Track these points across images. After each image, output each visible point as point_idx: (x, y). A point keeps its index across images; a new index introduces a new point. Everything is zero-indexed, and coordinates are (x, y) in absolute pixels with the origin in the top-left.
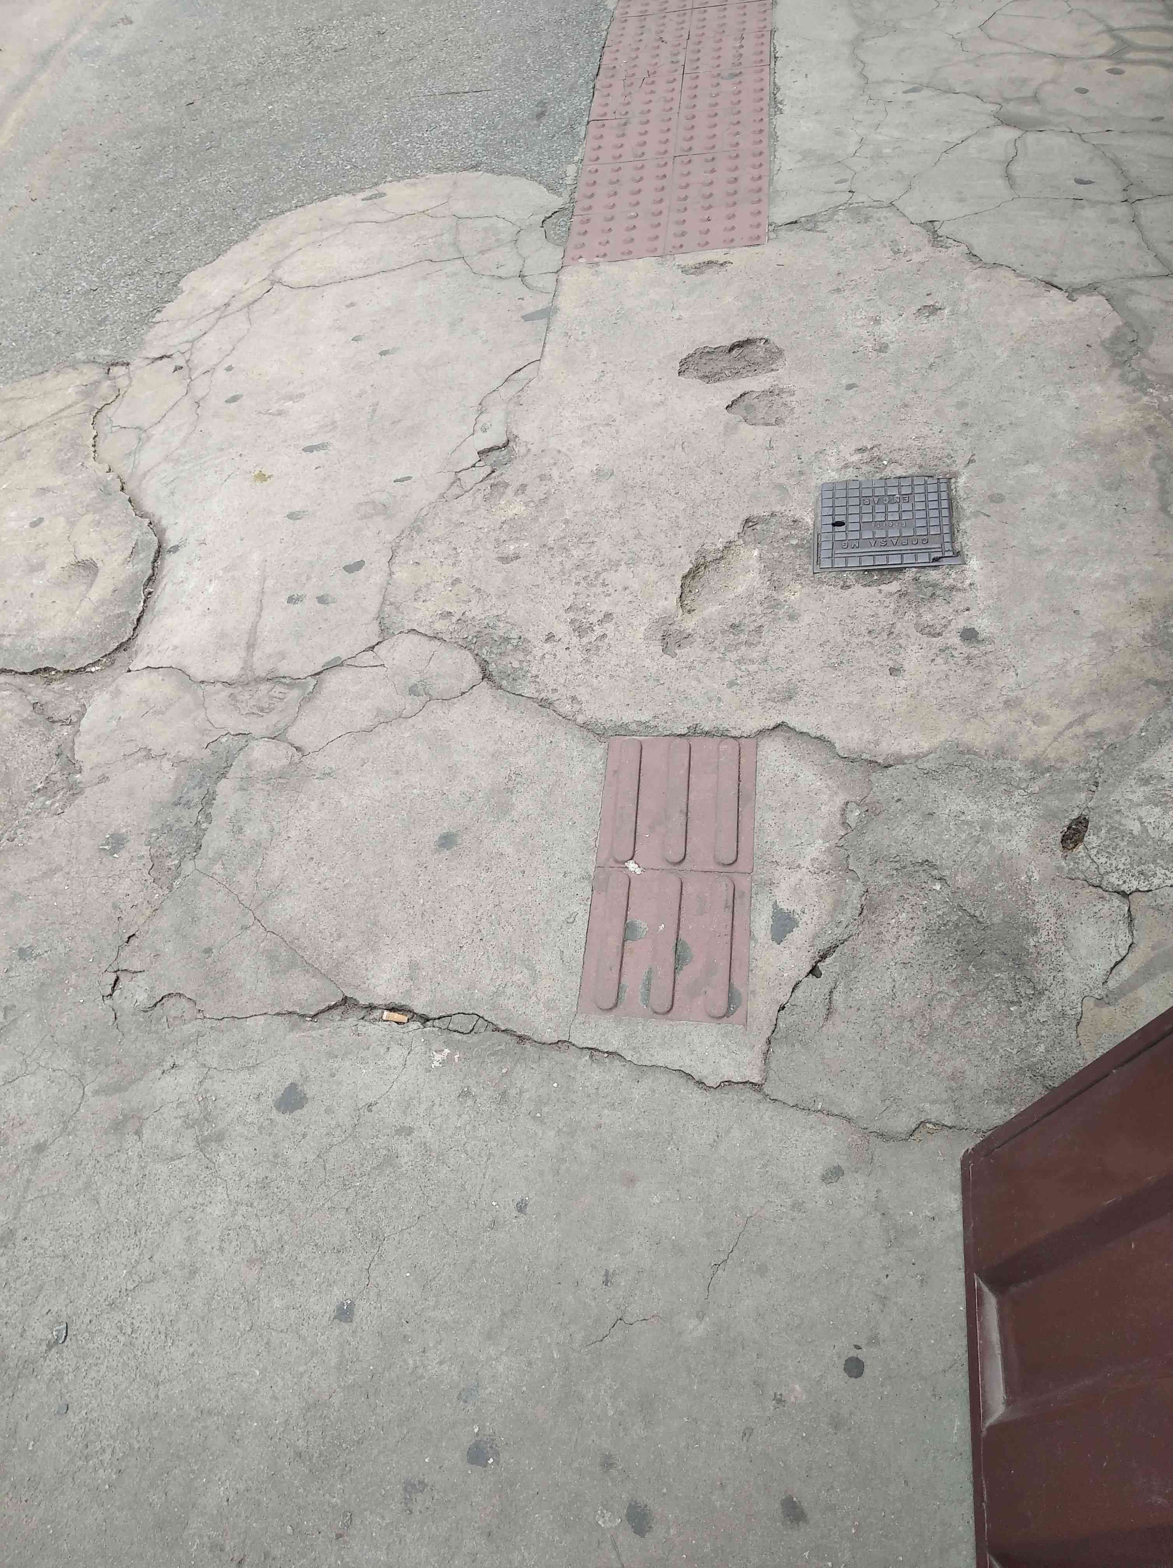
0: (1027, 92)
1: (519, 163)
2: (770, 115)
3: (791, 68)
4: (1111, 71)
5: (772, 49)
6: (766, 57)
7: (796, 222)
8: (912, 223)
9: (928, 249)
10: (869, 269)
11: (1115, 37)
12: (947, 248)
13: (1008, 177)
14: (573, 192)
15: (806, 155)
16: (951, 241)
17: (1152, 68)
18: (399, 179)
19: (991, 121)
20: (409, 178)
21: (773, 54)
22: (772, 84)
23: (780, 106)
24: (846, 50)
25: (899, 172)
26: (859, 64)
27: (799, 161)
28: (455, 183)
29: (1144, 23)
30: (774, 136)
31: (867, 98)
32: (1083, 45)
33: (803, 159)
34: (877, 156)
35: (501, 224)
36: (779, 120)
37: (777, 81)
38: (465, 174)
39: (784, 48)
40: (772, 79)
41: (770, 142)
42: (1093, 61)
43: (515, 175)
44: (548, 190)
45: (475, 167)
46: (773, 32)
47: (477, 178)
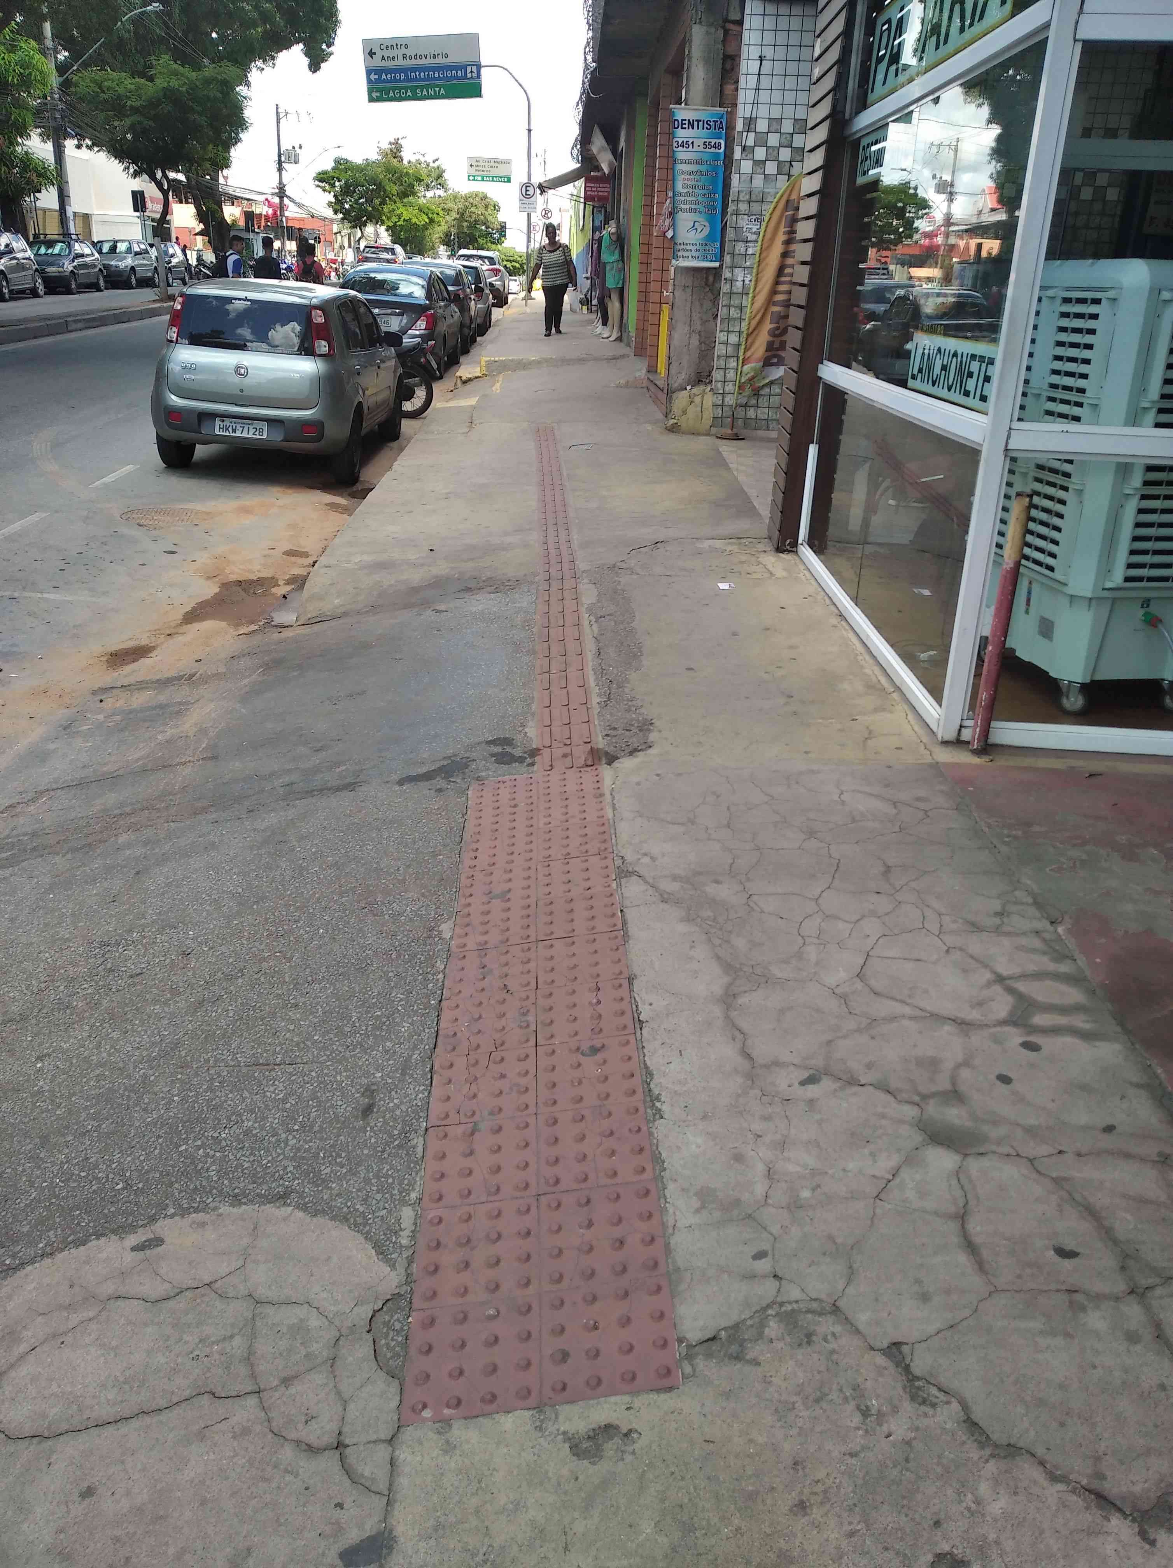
0: (944, 1083)
1: (339, 1195)
2: (648, 1122)
3: (660, 1042)
4: (1026, 1045)
5: (634, 1006)
6: (627, 1019)
7: (713, 1338)
8: (872, 1349)
9: (907, 1406)
10: (835, 1454)
11: (1010, 990)
12: (934, 1406)
13: (970, 1247)
14: (410, 1261)
15: (705, 1196)
16: (934, 1391)
17: (1069, 1040)
18: (184, 1212)
19: (918, 1138)
20: (196, 1211)
21: (635, 1015)
22: (642, 1066)
23: (658, 1104)
24: (717, 1011)
25: (831, 1238)
26: (739, 1036)
27: (698, 1211)
28: (255, 1228)
29: (1031, 968)
30: (657, 1160)
31: (757, 1092)
32: (980, 1004)
33: (703, 1207)
34: (795, 1206)
35: (314, 1322)
36: (661, 1128)
37: (649, 1063)
38: (270, 1209)
39: (647, 1007)
40: (641, 1058)
41: (654, 1168)
42: (999, 1029)
43: (333, 1218)
44: (378, 1254)
45: (282, 1198)
46: (631, 980)
47: (285, 1219)
